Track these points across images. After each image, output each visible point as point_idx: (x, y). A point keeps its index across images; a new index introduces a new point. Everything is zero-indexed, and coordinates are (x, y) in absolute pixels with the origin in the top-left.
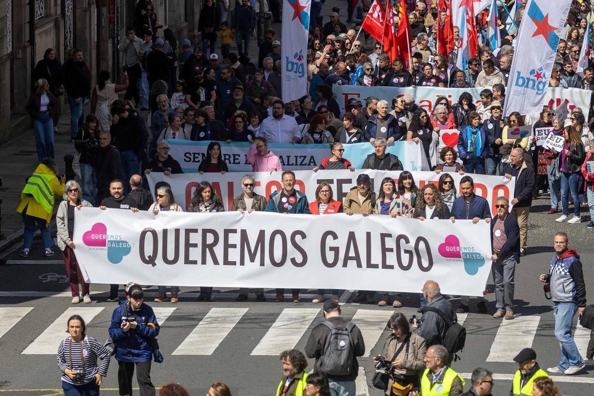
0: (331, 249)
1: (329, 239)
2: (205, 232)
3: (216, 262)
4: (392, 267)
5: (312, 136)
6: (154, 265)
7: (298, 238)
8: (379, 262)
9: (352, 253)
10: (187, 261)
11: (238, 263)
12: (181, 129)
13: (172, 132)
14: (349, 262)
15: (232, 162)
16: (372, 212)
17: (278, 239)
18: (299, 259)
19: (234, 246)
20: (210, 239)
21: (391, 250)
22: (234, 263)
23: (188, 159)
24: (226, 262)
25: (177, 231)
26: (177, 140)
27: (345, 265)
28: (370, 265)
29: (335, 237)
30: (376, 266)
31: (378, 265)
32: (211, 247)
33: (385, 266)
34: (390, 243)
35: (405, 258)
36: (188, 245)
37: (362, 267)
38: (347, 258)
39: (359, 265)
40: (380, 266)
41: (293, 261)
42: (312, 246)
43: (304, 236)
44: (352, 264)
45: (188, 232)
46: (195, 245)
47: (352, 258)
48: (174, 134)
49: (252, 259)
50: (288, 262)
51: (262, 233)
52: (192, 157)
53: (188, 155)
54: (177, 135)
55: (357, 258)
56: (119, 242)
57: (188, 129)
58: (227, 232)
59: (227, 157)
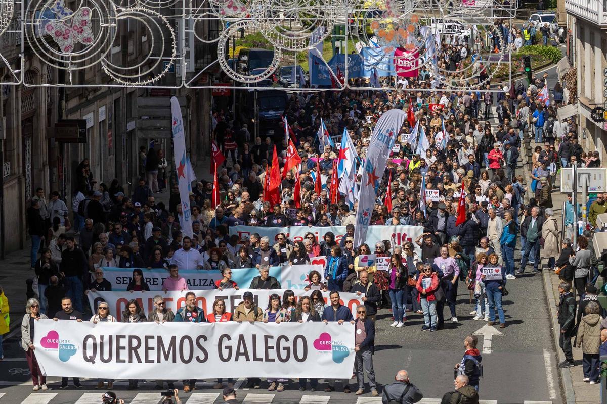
0: (226, 347)
1: (225, 341)
2: (131, 338)
3: (139, 361)
4: (273, 360)
5: (211, 264)
6: (94, 362)
7: (202, 341)
8: (263, 356)
9: (242, 351)
10: (118, 360)
11: (156, 361)
12: (113, 259)
13: (106, 261)
14: (240, 357)
15: (152, 283)
16: (256, 320)
17: (186, 342)
18: (202, 357)
19: (153, 349)
20: (135, 343)
21: (272, 348)
22: (153, 362)
23: (119, 282)
24: (147, 361)
25: (111, 337)
26: (111, 267)
27: (237, 359)
28: (255, 359)
29: (229, 338)
30: (261, 360)
32: (136, 349)
33: (267, 359)
34: (272, 343)
35: (284, 354)
36: (119, 348)
37: (249, 361)
38: (238, 354)
39: (248, 359)
40: (264, 359)
41: (198, 358)
42: (211, 346)
43: (206, 339)
44: (242, 358)
45: (119, 337)
46: (124, 348)
47: (242, 354)
48: (108, 263)
49: (167, 358)
50: (194, 359)
51: (174, 338)
52: (122, 280)
53: (118, 279)
54: (110, 263)
55: (246, 354)
56: (68, 345)
57: (118, 259)
58: (147, 338)
59: (148, 280)
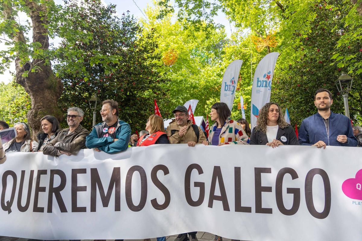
0: (197, 184)
1: (194, 174)
3: (63, 209)
4: (269, 211)
7: (160, 174)
8: (252, 204)
9: (218, 193)
11: (89, 209)
14: (215, 202)
18: (161, 200)
19: (84, 189)
20: (57, 181)
22: (83, 210)
24: (75, 209)
27: (211, 205)
28: (239, 208)
29: (201, 172)
30: (248, 210)
31: (250, 208)
32: (58, 191)
33: (260, 209)
34: (269, 180)
35: (288, 200)
37: (229, 210)
38: (213, 197)
39: (226, 207)
40: (253, 209)
41: (154, 203)
43: (166, 171)
44: (218, 205)
47: (217, 198)
49: (105, 204)
50: (148, 204)
51: (116, 171)
55: (223, 198)
58: (75, 173)
